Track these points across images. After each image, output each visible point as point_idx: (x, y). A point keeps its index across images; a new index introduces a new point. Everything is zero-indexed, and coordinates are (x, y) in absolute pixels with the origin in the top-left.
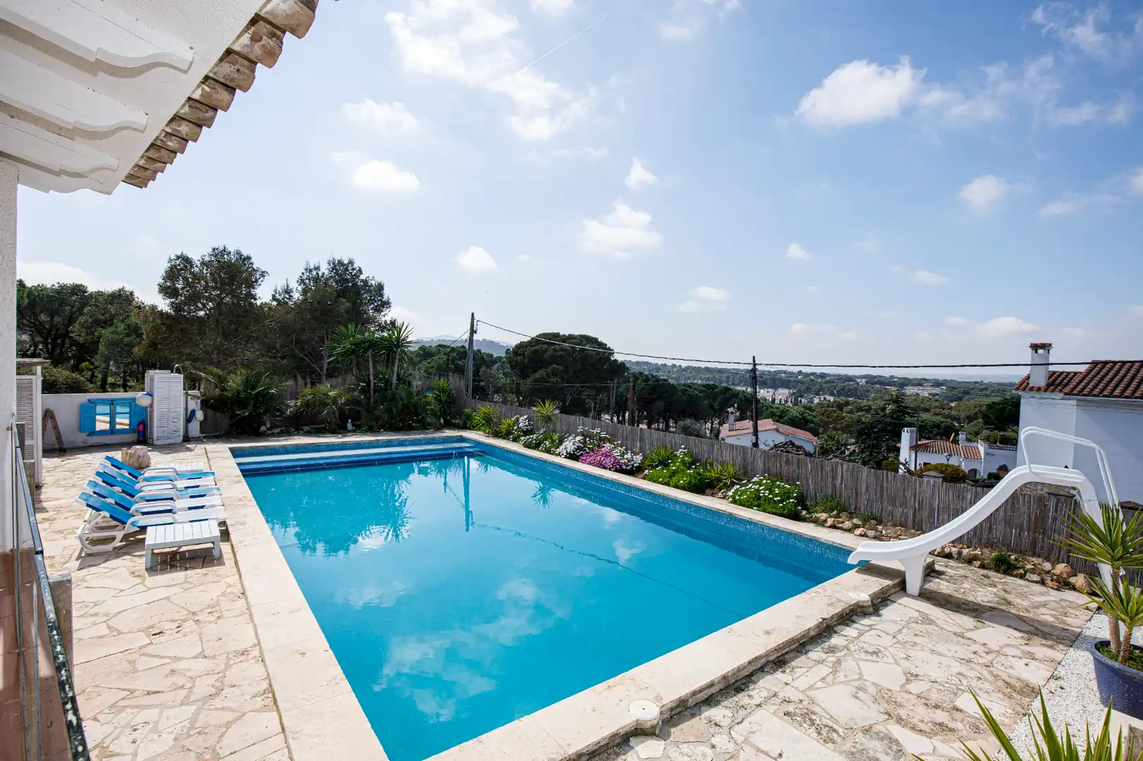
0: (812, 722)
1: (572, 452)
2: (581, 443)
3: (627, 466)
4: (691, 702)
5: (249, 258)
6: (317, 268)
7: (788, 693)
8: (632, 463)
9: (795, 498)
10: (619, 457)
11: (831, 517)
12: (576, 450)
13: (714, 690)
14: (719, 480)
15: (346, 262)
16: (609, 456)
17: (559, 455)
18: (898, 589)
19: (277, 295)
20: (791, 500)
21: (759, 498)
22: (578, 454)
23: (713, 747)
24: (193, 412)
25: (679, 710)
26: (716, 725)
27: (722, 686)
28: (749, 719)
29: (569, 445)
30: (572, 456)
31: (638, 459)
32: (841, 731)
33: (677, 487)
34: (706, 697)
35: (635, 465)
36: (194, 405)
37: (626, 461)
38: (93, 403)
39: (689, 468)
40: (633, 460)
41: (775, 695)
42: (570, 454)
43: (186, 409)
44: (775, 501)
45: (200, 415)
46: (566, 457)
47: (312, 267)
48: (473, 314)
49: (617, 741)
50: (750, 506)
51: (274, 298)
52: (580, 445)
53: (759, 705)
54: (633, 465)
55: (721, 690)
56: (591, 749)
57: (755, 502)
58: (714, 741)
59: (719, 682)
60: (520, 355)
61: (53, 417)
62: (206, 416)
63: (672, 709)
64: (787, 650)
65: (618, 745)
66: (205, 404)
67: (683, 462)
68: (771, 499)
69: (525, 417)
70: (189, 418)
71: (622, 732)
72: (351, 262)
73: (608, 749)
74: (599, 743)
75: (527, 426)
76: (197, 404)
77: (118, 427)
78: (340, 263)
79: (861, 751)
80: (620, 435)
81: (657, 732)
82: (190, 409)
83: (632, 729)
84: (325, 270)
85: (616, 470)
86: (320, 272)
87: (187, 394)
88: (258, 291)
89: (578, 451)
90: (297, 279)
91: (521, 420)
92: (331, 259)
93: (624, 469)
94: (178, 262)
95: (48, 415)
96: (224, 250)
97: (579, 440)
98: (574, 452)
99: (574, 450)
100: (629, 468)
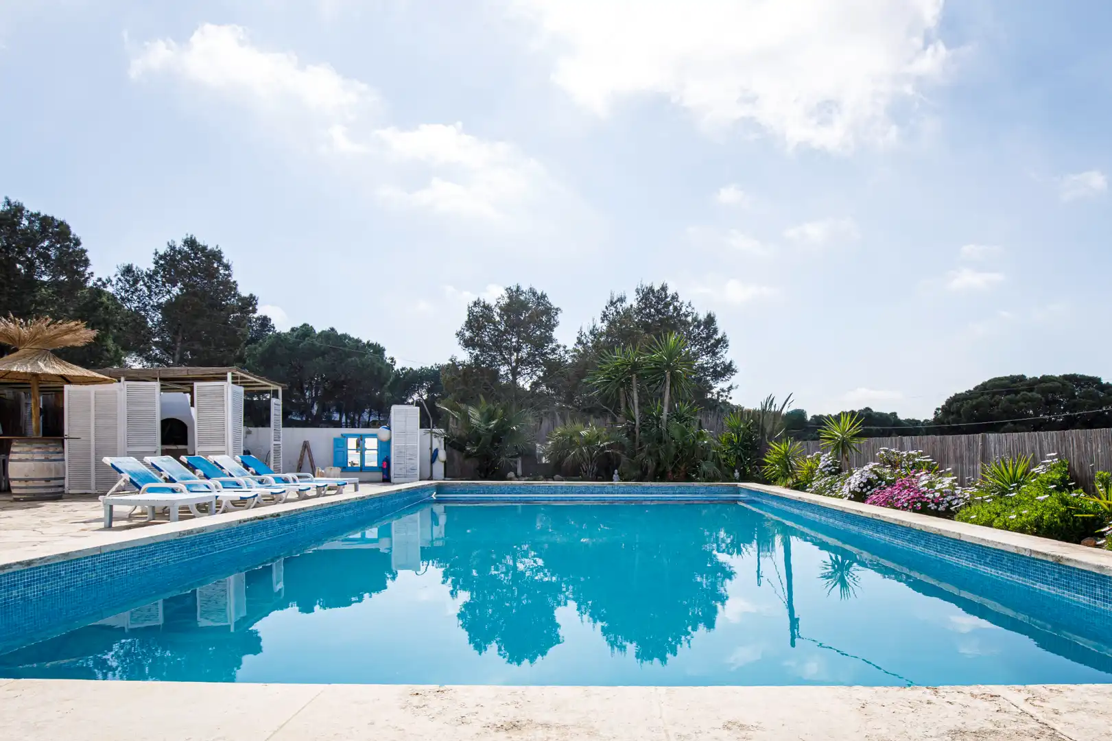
1: (858, 490)
2: (874, 472)
3: (938, 504)
5: (543, 296)
6: (622, 300)
8: (949, 498)
10: (926, 488)
12: (865, 486)
15: (657, 288)
17: (841, 496)
19: (583, 338)
22: (868, 493)
24: (437, 450)
29: (856, 479)
30: (859, 497)
31: (968, 492)
33: (1006, 527)
35: (953, 503)
36: (438, 444)
37: (937, 495)
38: (345, 437)
39: (1045, 494)
40: (953, 494)
42: (853, 492)
43: (431, 448)
45: (442, 455)
46: (850, 499)
47: (615, 300)
51: (580, 342)
52: (872, 476)
61: (309, 451)
62: (448, 456)
66: (449, 444)
67: (1038, 484)
69: (830, 453)
70: (434, 456)
72: (664, 288)
75: (829, 466)
76: (440, 442)
77: (367, 464)
78: (651, 290)
80: (951, 456)
82: (434, 448)
84: (632, 301)
85: (915, 510)
86: (626, 305)
87: (431, 432)
88: (556, 334)
89: (869, 487)
90: (600, 315)
91: (822, 458)
92: (639, 287)
93: (933, 506)
94: (476, 309)
95: (306, 446)
96: (518, 290)
97: (871, 470)
98: (862, 488)
99: (862, 485)
100: (941, 509)
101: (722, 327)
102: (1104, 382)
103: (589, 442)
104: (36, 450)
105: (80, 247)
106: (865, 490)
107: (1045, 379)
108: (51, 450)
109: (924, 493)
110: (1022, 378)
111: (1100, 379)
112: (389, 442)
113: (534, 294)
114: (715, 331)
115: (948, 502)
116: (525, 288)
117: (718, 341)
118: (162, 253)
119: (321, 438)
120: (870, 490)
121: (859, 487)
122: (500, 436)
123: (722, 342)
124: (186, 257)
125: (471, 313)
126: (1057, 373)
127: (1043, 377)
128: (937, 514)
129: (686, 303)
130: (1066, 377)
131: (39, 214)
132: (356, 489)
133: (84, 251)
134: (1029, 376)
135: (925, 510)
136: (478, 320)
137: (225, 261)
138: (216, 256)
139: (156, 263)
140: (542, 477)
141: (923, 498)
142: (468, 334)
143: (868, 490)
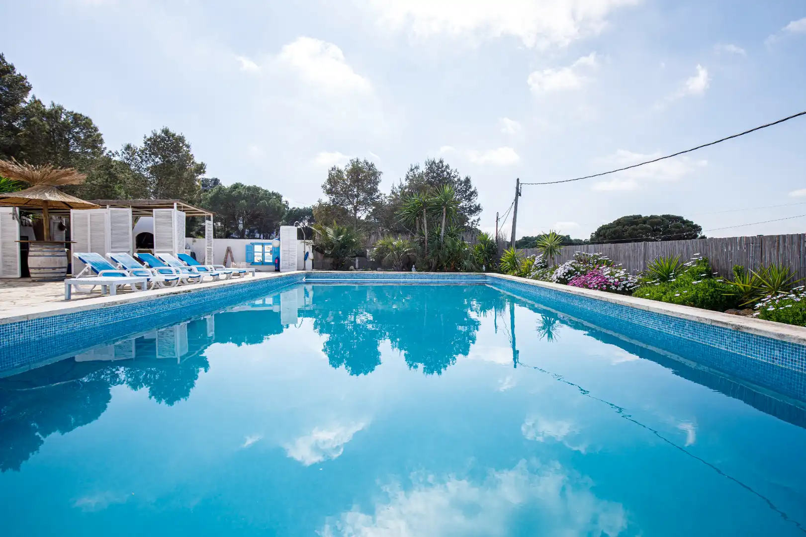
1: (563, 277)
2: (573, 266)
3: (617, 286)
5: (372, 165)
6: (417, 168)
8: (624, 282)
10: (609, 276)
12: (567, 274)
15: (437, 161)
16: (598, 276)
17: (550, 280)
19: (395, 190)
22: (569, 279)
24: (308, 253)
29: (561, 271)
30: (563, 281)
31: (637, 279)
33: (671, 301)
35: (628, 285)
36: (309, 249)
37: (617, 280)
38: (253, 244)
39: (698, 279)
40: (627, 280)
42: (559, 279)
43: (304, 252)
45: (311, 256)
46: (557, 282)
47: (413, 168)
48: (518, 180)
51: (393, 193)
52: (571, 268)
54: (625, 285)
60: (601, 236)
61: (231, 252)
62: (315, 256)
66: (315, 248)
67: (691, 273)
69: (541, 255)
70: (306, 256)
72: (441, 162)
75: (541, 263)
76: (309, 248)
77: (266, 261)
78: (434, 162)
80: (622, 256)
82: (306, 252)
84: (423, 169)
85: (602, 290)
86: (420, 171)
87: (305, 242)
88: (379, 187)
89: (569, 276)
90: (404, 177)
91: (536, 259)
92: (427, 161)
93: (614, 288)
94: (333, 172)
95: (229, 250)
96: (357, 161)
97: (571, 265)
98: (565, 276)
99: (565, 274)
100: (619, 289)
101: (474, 184)
102: (685, 219)
103: (398, 249)
104: (45, 250)
105: (98, 132)
106: (567, 277)
107: (652, 217)
108: (56, 249)
109: (607, 279)
110: (640, 217)
111: (682, 217)
112: (279, 248)
113: (367, 163)
114: (470, 187)
115: (624, 285)
116: (361, 160)
117: (472, 193)
118: (148, 137)
119: (238, 245)
120: (570, 277)
121: (563, 275)
122: (346, 245)
123: (474, 193)
124: (163, 140)
125: (330, 174)
126: (659, 214)
127: (651, 216)
128: (616, 292)
129: (454, 170)
130: (664, 216)
131: (72, 112)
132: (253, 275)
133: (101, 135)
134: (643, 216)
135: (608, 290)
136: (334, 179)
137: (186, 142)
138: (181, 139)
139: (145, 143)
140: (370, 269)
141: (607, 282)
142: (328, 186)
143: (569, 277)
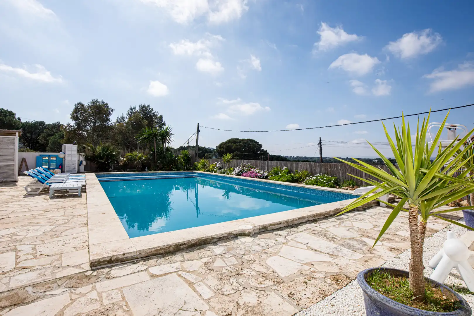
0: (325, 236)
2: (242, 169)
3: (261, 177)
4: (269, 228)
5: (107, 104)
6: (135, 108)
7: (316, 229)
9: (334, 181)
10: (258, 173)
11: (350, 188)
12: (240, 172)
13: (281, 226)
14: (301, 178)
15: (146, 106)
16: (253, 173)
17: (233, 175)
18: (376, 205)
19: (119, 120)
20: (332, 182)
21: (317, 182)
22: (241, 174)
23: (276, 240)
24: (82, 161)
25: (263, 230)
26: (279, 235)
27: (285, 225)
28: (296, 234)
29: (237, 170)
30: (237, 175)
31: (266, 174)
32: (339, 239)
34: (277, 228)
35: (265, 176)
36: (82, 158)
37: (261, 174)
38: (41, 156)
39: (287, 174)
40: (264, 174)
41: (310, 229)
43: (79, 160)
44: (324, 183)
45: (84, 163)
46: (235, 175)
47: (132, 108)
48: (198, 124)
49: (232, 236)
50: (313, 185)
51: (117, 121)
52: (241, 170)
53: (302, 231)
55: (284, 227)
56: (219, 236)
57: (316, 183)
58: (277, 239)
59: (283, 223)
60: (222, 148)
61: (25, 161)
62: (87, 163)
63: (259, 229)
64: (319, 217)
65: (232, 238)
66: (86, 159)
67: (285, 172)
68: (323, 182)
69: (219, 163)
70: (80, 164)
71: (234, 233)
72: (149, 106)
73: (227, 238)
74: (223, 235)
75: (220, 166)
76: (83, 158)
77: (51, 167)
78: (144, 106)
79: (347, 244)
80: (259, 165)
81: (251, 235)
82: (80, 160)
83: (240, 233)
84: (138, 109)
85: (256, 178)
86: (136, 110)
87: (81, 155)
88: (111, 117)
90: (127, 112)
91: (217, 164)
92: (140, 105)
93: (260, 177)
94: (78, 106)
96: (97, 101)
97: (241, 168)
98: (239, 173)
100: (262, 177)
112: (64, 158)
113: (103, 103)
116: (100, 100)
125: (76, 107)
128: (261, 178)
129: (157, 112)
135: (259, 178)
141: (258, 175)
142: (74, 115)
